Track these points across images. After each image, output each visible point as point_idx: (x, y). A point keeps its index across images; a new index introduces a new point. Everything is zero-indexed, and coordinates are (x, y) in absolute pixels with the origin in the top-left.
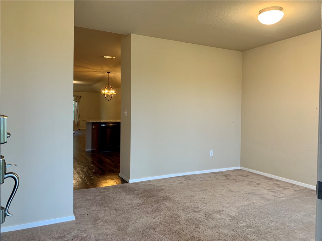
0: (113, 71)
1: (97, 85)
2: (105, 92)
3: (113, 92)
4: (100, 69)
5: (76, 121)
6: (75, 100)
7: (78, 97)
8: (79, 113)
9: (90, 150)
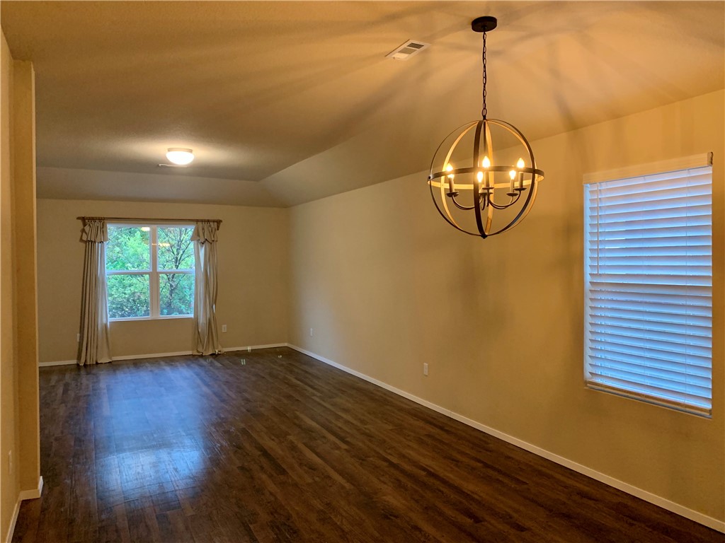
5: (202, 320)
6: (199, 235)
7: (210, 226)
8: (213, 288)
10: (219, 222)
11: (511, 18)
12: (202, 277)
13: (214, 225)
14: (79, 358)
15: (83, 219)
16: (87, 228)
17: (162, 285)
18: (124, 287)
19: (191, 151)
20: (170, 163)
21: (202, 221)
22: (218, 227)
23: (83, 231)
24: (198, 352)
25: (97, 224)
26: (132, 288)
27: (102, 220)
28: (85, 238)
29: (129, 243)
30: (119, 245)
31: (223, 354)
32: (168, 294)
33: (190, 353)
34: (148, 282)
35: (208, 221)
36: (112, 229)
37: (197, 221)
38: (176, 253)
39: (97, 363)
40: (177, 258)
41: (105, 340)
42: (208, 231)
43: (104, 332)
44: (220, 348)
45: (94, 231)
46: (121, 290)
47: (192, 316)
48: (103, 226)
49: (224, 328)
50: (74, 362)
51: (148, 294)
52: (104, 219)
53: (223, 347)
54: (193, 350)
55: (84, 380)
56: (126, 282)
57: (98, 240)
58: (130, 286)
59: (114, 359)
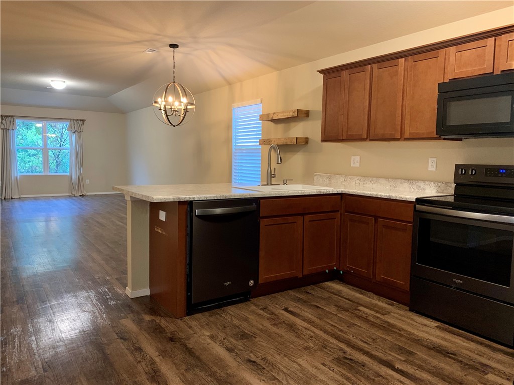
5: (74, 177)
6: (71, 128)
7: (78, 123)
8: (81, 159)
9: (146, 292)
10: (84, 121)
11: (184, 45)
13: (81, 122)
16: (4, 121)
17: (51, 162)
18: (25, 163)
19: (64, 82)
20: (52, 87)
21: (73, 120)
22: (83, 124)
23: (2, 123)
24: (72, 194)
25: (10, 119)
26: (31, 164)
28: (3, 127)
29: (28, 134)
31: (87, 196)
32: (55, 167)
33: (68, 194)
34: (41, 159)
35: (77, 120)
36: (18, 122)
37: (71, 120)
38: (60, 141)
39: (12, 198)
40: (61, 144)
41: (16, 187)
42: (78, 125)
43: (16, 181)
44: (85, 193)
45: (8, 123)
47: (68, 174)
48: (14, 121)
49: (88, 181)
51: (41, 167)
52: (14, 116)
53: (87, 192)
54: (69, 193)
55: (5, 203)
57: (11, 128)
58: (29, 162)
59: (22, 196)
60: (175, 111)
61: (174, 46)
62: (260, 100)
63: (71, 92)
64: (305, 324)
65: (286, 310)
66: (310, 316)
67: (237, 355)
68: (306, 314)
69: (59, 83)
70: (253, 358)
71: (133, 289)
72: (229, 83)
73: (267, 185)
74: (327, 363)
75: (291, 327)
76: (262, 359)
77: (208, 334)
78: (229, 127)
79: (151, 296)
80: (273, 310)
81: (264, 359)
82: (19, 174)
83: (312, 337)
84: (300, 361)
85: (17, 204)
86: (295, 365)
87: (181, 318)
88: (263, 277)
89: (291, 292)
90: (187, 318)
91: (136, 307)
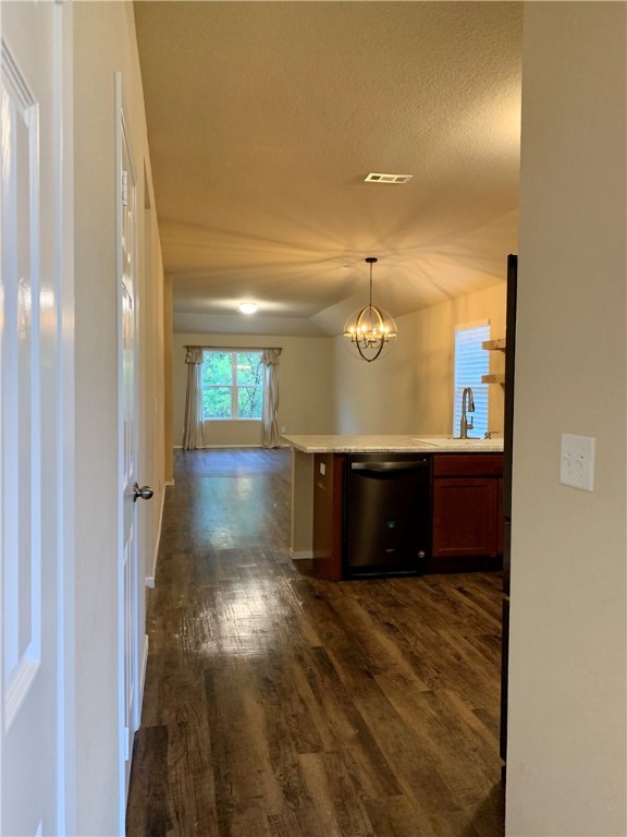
0: (388, 252)
1: (328, 314)
2: (359, 330)
3: (384, 329)
4: (343, 247)
5: (267, 423)
6: (266, 359)
7: (274, 352)
8: (275, 399)
9: (309, 554)
10: (280, 349)
11: (382, 258)
12: (267, 390)
13: (277, 352)
14: (184, 444)
15: (188, 347)
16: (190, 354)
18: (215, 403)
21: (269, 349)
22: (280, 353)
23: (187, 356)
24: (265, 445)
25: (197, 351)
26: (221, 404)
27: (200, 348)
28: (188, 361)
29: (219, 365)
30: (211, 367)
31: (280, 448)
33: (259, 446)
35: (273, 349)
36: (206, 355)
37: (265, 349)
39: (195, 449)
41: (201, 433)
42: (273, 356)
43: (200, 427)
44: (278, 444)
45: (194, 356)
46: (212, 405)
47: (261, 419)
48: (201, 352)
50: (181, 447)
51: (230, 409)
53: (281, 443)
54: (261, 444)
55: (188, 455)
56: (217, 399)
57: (197, 362)
59: (207, 446)
60: (370, 342)
61: (371, 260)
62: (486, 321)
63: (262, 314)
64: (472, 604)
65: (461, 590)
66: (485, 598)
67: (378, 618)
68: (482, 596)
69: (248, 306)
70: (393, 621)
71: (295, 550)
72: (452, 298)
73: (461, 438)
74: (472, 638)
75: (454, 605)
76: (402, 624)
77: (357, 597)
78: (451, 358)
79: (314, 560)
80: (445, 588)
81: (404, 625)
82: (205, 419)
83: (471, 615)
84: (442, 632)
85: (200, 456)
86: (434, 634)
87: (335, 581)
88: (439, 549)
89: (480, 575)
90: (341, 583)
91: (293, 568)
